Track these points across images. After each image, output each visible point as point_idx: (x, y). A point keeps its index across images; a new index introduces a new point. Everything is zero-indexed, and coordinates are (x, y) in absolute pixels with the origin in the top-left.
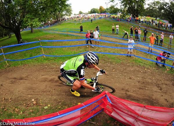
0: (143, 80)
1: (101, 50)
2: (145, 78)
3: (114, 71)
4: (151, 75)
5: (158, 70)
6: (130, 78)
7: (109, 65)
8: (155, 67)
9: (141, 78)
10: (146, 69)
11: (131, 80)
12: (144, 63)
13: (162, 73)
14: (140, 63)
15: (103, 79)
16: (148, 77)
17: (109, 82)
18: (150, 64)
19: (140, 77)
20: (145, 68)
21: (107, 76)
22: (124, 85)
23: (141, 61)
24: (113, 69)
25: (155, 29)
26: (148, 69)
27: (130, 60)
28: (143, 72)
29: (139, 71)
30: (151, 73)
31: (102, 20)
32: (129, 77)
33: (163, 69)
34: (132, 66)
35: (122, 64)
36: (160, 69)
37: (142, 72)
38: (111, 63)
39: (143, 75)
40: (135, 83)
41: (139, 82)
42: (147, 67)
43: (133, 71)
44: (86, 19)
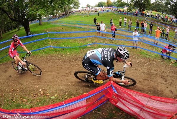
1: (107, 42)
2: (150, 70)
4: (156, 67)
5: (163, 62)
6: (136, 69)
8: (160, 59)
9: (146, 70)
10: (151, 61)
11: (136, 71)
12: (150, 55)
13: (167, 65)
14: (146, 55)
16: (154, 69)
18: (155, 56)
19: (146, 68)
23: (146, 53)
25: (161, 23)
26: (153, 60)
27: (135, 52)
28: (148, 64)
29: (144, 63)
30: (157, 65)
31: (109, 13)
32: (134, 68)
33: (168, 61)
34: (138, 58)
36: (165, 62)
37: (147, 63)
39: (149, 67)
40: (140, 74)
41: (145, 73)
42: (152, 59)
43: (138, 62)
44: (93, 12)
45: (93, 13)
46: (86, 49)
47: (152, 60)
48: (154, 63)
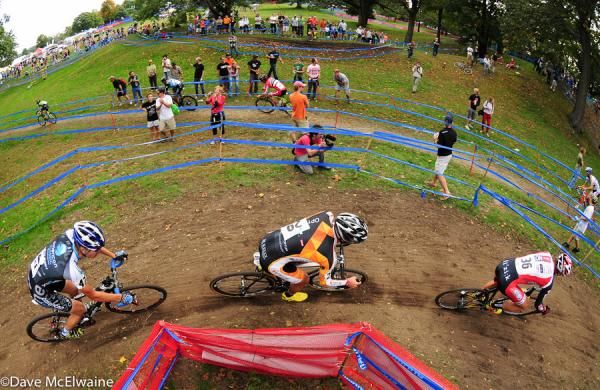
0: (258, 232)
1: (117, 166)
2: (261, 226)
3: (171, 231)
4: (280, 211)
5: (302, 188)
6: (219, 239)
7: (150, 214)
8: (292, 179)
9: (250, 229)
10: (261, 195)
11: (222, 244)
12: (256, 175)
13: (318, 192)
14: (243, 177)
15: (147, 266)
16: (273, 219)
17: (165, 269)
18: (275, 173)
19: (247, 225)
20: (258, 192)
21: (155, 254)
22: (207, 266)
23: (244, 170)
24: (166, 223)
26: (269, 190)
27: (207, 176)
28: (254, 207)
29: (242, 207)
30: (281, 202)
32: (213, 237)
33: (320, 178)
34: (219, 197)
35: (186, 197)
36: (311, 185)
37: (250, 207)
38: (155, 204)
39: (256, 217)
40: (234, 251)
41: (248, 241)
42: (264, 184)
43: (222, 212)
44: (59, 60)
45: (57, 65)
46: (64, 218)
47: (263, 191)
48: (270, 199)
